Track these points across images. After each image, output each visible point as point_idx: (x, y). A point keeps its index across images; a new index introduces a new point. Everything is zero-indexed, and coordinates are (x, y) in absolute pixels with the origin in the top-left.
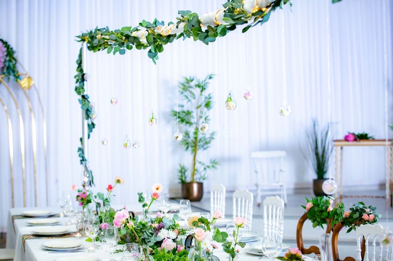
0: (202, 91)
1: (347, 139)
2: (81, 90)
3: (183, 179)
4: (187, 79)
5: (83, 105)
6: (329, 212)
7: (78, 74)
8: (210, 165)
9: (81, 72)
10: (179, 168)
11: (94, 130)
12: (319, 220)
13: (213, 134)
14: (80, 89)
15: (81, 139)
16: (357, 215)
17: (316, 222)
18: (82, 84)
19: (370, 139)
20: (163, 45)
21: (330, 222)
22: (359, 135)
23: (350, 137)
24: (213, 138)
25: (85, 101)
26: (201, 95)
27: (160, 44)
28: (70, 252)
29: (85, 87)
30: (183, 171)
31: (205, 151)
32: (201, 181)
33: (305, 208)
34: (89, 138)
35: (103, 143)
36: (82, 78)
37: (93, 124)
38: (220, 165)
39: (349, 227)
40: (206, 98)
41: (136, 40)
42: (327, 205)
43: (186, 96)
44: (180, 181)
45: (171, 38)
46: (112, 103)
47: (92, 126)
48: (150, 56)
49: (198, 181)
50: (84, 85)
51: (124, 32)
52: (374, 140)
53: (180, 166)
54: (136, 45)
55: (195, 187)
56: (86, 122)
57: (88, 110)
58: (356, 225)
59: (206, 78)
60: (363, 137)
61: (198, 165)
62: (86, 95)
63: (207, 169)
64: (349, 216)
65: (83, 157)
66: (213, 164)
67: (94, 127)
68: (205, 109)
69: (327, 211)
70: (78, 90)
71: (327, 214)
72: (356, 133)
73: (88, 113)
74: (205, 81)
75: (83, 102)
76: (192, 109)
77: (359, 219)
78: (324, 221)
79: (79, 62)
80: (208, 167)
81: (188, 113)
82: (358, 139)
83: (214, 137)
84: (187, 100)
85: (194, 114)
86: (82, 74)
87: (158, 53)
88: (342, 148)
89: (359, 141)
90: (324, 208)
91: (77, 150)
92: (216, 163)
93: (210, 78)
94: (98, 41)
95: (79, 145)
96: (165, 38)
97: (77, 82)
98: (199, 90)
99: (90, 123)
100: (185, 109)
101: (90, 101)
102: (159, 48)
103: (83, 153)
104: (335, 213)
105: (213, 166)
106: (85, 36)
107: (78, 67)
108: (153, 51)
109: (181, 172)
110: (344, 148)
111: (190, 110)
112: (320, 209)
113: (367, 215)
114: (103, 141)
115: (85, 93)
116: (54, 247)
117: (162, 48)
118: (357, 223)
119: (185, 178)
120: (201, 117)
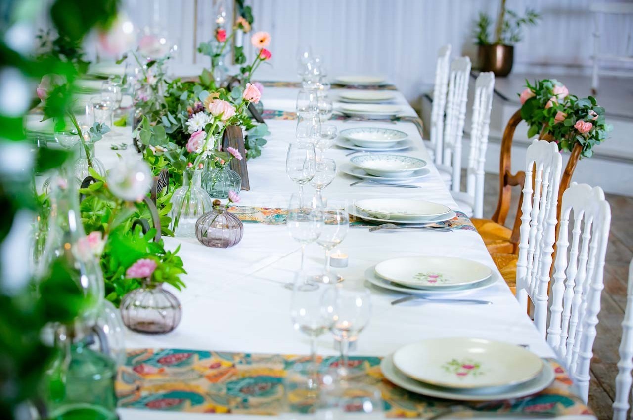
3: (483, 37)
8: (526, 17)
10: (478, 19)
16: (572, 121)
17: (534, 128)
21: (544, 129)
30: (483, 24)
32: (513, 43)
38: (541, 19)
44: (476, 40)
49: (507, 42)
53: (481, 15)
55: (500, 53)
61: (508, 17)
63: (522, 25)
66: (532, 17)
80: (523, 21)
90: (541, 101)
92: (535, 16)
105: (531, 21)
109: (481, 25)
119: (486, 36)
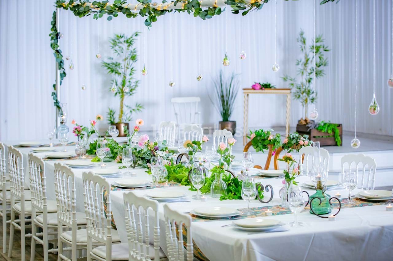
0: (129, 46)
1: (254, 88)
2: (56, 46)
3: (112, 120)
4: (118, 36)
5: (57, 58)
6: (270, 141)
7: (53, 33)
8: (135, 108)
9: (55, 31)
10: (109, 112)
11: (64, 78)
12: (261, 146)
13: (137, 82)
14: (54, 45)
15: (54, 86)
16: (294, 141)
17: (258, 148)
18: (56, 41)
19: (272, 88)
20: (157, 17)
21: (271, 147)
22: (264, 85)
23: (257, 86)
24: (137, 86)
25: (59, 55)
26: (128, 49)
27: (154, 15)
28: (87, 168)
29: (59, 44)
30: (112, 113)
31: (131, 96)
32: (127, 122)
33: (250, 138)
34: (61, 84)
35: (83, 88)
36: (56, 36)
37: (64, 73)
38: (143, 108)
39: (288, 150)
40: (132, 52)
41: (128, 11)
42: (268, 135)
43: (115, 50)
44: (109, 122)
45: (165, 11)
46: (97, 57)
47: (64, 74)
48: (146, 25)
49: (124, 121)
50: (58, 42)
51: (116, 4)
52: (275, 89)
53: (110, 109)
54: (127, 15)
55: (123, 127)
56: (59, 72)
57: (61, 62)
58: (293, 149)
59: (133, 35)
60: (267, 86)
61: (125, 109)
62: (59, 50)
63: (133, 112)
64: (288, 142)
65: (57, 100)
66: (138, 108)
67: (65, 76)
68: (131, 61)
69: (269, 139)
70: (53, 46)
71: (269, 142)
72: (262, 83)
73: (60, 64)
74: (132, 37)
75: (57, 56)
76: (120, 61)
77: (295, 144)
78: (265, 147)
79: (53, 23)
80: (134, 110)
81: (117, 65)
82: (263, 88)
83: (139, 85)
84: (117, 54)
85: (122, 65)
86: (56, 33)
87: (152, 22)
88: (248, 95)
89: (264, 90)
90: (266, 137)
91: (51, 94)
92: (140, 107)
93: (136, 35)
94: (83, 9)
95: (53, 90)
96: (160, 12)
97: (51, 40)
98: (126, 45)
99: (62, 72)
100: (114, 61)
101: (62, 55)
102: (153, 19)
103: (56, 96)
104: (275, 141)
105: (138, 109)
106: (62, 2)
107: (53, 27)
108: (149, 21)
109: (110, 114)
110: (250, 95)
111: (119, 62)
112: (262, 138)
113: (302, 141)
114: (83, 86)
115: (58, 49)
116: (74, 164)
117: (155, 19)
118: (294, 147)
119: (114, 119)
120: (128, 68)
